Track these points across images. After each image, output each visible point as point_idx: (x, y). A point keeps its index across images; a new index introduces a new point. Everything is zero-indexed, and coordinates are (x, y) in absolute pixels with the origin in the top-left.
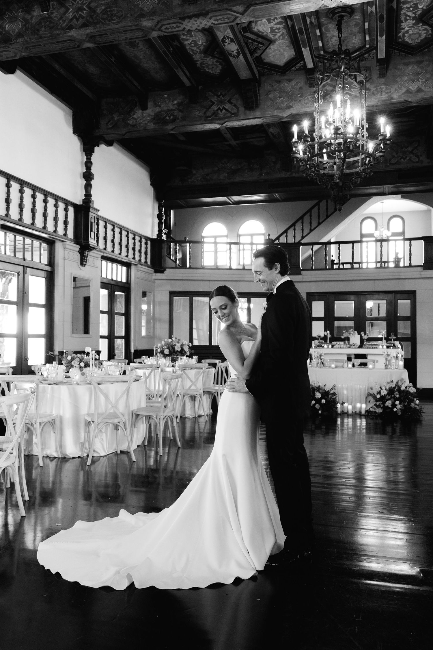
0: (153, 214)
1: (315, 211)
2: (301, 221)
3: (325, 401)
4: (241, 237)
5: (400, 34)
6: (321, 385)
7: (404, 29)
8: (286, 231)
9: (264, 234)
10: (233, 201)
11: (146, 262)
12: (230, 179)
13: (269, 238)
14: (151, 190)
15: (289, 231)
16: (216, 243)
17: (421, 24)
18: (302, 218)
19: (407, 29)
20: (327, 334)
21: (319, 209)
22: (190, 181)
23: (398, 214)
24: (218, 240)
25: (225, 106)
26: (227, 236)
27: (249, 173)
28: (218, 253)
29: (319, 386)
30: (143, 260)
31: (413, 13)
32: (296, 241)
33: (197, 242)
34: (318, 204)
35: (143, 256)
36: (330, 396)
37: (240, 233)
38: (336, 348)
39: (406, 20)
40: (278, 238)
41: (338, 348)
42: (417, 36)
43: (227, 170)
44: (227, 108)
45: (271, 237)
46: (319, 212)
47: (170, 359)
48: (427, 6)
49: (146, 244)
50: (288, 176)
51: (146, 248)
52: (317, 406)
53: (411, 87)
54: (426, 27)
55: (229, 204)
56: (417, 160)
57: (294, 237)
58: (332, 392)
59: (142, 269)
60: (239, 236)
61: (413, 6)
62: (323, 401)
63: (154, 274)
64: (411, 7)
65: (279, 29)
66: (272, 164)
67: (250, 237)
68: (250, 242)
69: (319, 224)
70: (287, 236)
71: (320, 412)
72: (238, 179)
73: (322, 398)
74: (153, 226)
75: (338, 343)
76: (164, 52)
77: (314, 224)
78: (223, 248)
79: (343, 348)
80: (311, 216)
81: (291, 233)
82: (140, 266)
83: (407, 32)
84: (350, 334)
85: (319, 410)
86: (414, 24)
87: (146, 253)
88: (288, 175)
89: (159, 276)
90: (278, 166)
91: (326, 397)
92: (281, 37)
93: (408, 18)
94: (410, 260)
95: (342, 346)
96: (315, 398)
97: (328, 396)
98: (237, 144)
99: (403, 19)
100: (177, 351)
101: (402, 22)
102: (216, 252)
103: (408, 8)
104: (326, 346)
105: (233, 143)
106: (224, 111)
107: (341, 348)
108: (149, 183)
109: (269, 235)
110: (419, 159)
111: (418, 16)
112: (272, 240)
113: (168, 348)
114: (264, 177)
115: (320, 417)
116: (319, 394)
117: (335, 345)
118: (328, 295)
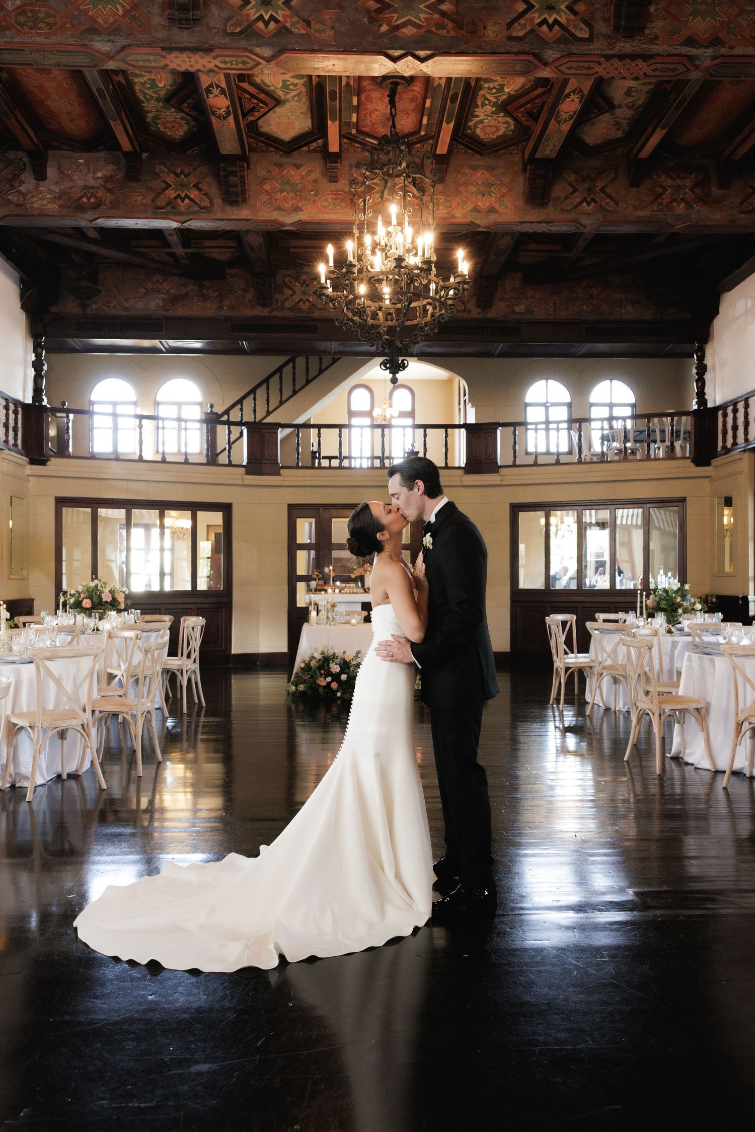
0: (26, 361)
1: (288, 370)
2: (265, 386)
3: (346, 676)
4: (160, 407)
5: (471, 124)
6: (339, 653)
7: (478, 116)
8: (240, 402)
9: (200, 404)
10: (166, 346)
11: (15, 445)
12: (167, 310)
13: (211, 411)
14: (21, 316)
15: (245, 402)
16: (115, 415)
17: (502, 114)
18: (266, 381)
19: (481, 118)
20: (330, 571)
21: (294, 368)
22: (94, 306)
23: (405, 383)
24: (120, 409)
25: (188, 194)
26: (135, 404)
27: (200, 303)
28: (120, 432)
29: (334, 654)
30: (11, 441)
31: (495, 97)
32: (257, 420)
33: (83, 412)
34: (293, 360)
35: (11, 433)
36: (352, 668)
37: (159, 399)
38: (346, 593)
39: (484, 105)
40: (227, 412)
41: (349, 593)
42: (494, 129)
43: (163, 296)
44: (192, 196)
45: (214, 410)
46: (294, 373)
47: (97, 616)
48: (516, 91)
49: (15, 412)
50: (266, 314)
51: (16, 420)
52: (334, 685)
53: (480, 204)
54: (509, 119)
55: (161, 351)
56: (462, 308)
57: (255, 411)
58: (353, 663)
59: (10, 458)
60: (157, 404)
61: (498, 87)
62: (344, 677)
63: (29, 467)
64: (494, 88)
65: (296, 85)
66: (240, 292)
67: (175, 407)
68: (175, 416)
69: (295, 392)
70: (241, 410)
71: (339, 694)
72: (181, 311)
73: (341, 672)
74: (25, 382)
75: (348, 585)
76: (98, 89)
77: (287, 393)
78: (128, 425)
80: (281, 378)
81: (248, 403)
82: (7, 451)
83: (481, 122)
84: (366, 571)
85: (337, 691)
86: (493, 113)
87: (15, 429)
88: (265, 312)
89: (38, 469)
90: (249, 296)
91: (347, 671)
92: (296, 98)
93: (487, 102)
94: (446, 458)
95: (355, 590)
96: (331, 672)
97: (349, 668)
98: (186, 253)
99: (479, 103)
100: (106, 602)
101: (477, 107)
102: (115, 429)
103: (490, 89)
104: (330, 591)
105: (180, 251)
106: (187, 201)
107: (353, 593)
108: (18, 304)
109: (212, 406)
110: (465, 307)
111: (502, 102)
112: (217, 414)
113: (90, 597)
114: (225, 312)
115: (339, 702)
116: (336, 666)
117: (343, 588)
118: (321, 509)
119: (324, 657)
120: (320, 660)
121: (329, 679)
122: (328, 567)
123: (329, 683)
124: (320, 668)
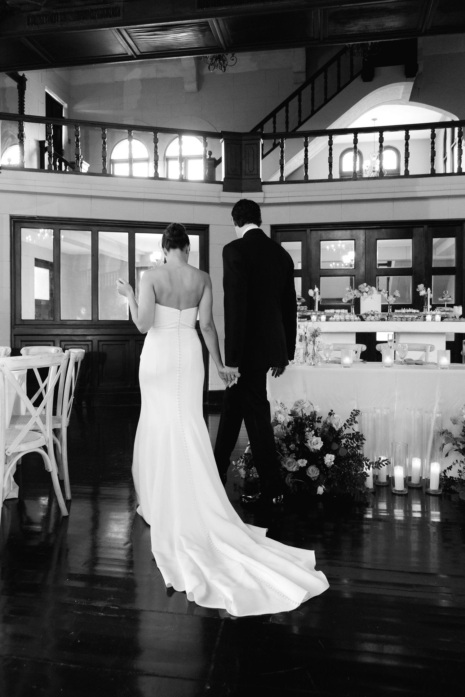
3: (333, 457)
6: (321, 411)
20: (315, 294)
29: (314, 414)
36: (344, 441)
38: (335, 321)
41: (340, 320)
52: (313, 472)
58: (348, 431)
62: (329, 459)
71: (321, 490)
73: (326, 449)
75: (338, 312)
79: (350, 321)
84: (362, 292)
85: (318, 483)
91: (335, 446)
96: (308, 448)
97: (338, 441)
104: (314, 318)
107: (345, 320)
109: (210, 155)
115: (321, 505)
116: (315, 439)
117: (332, 315)
118: (308, 230)
119: (296, 420)
120: (289, 424)
121: (303, 463)
122: (313, 289)
123: (303, 470)
124: (288, 439)
